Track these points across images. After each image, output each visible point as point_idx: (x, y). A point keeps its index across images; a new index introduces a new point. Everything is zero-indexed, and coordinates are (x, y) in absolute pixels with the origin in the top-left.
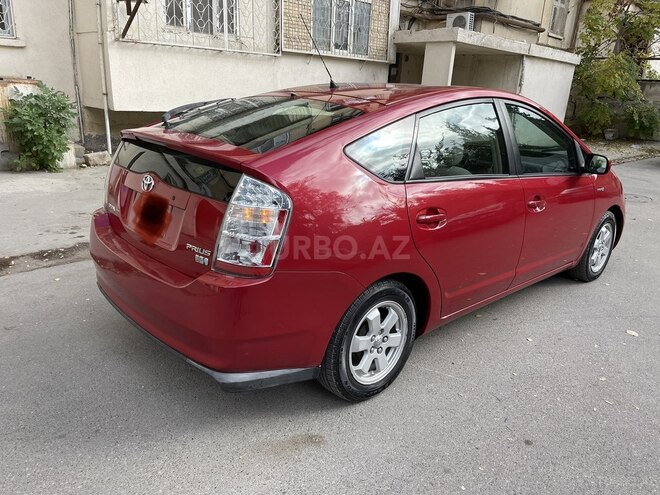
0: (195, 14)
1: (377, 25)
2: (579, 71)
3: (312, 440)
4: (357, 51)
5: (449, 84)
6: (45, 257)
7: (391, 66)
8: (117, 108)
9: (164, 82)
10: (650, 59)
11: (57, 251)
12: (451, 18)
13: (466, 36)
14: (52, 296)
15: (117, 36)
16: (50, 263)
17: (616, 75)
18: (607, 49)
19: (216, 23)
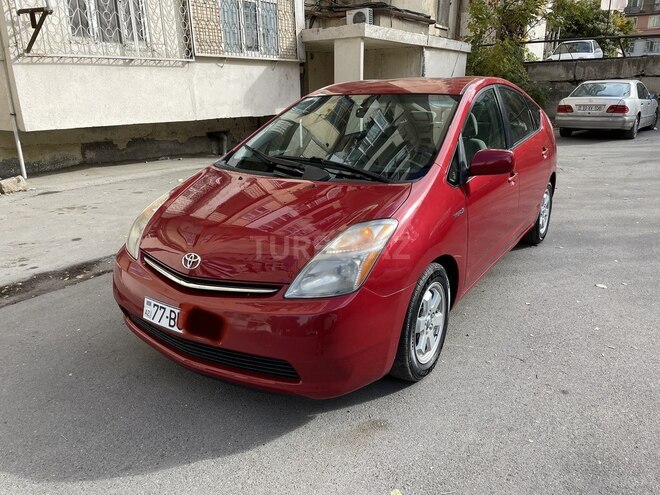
0: (101, 23)
1: (285, 24)
2: (471, 57)
3: (377, 425)
4: (268, 51)
5: (362, 79)
6: (4, 294)
7: (302, 64)
8: (28, 128)
9: (77, 97)
10: (530, 42)
11: (15, 286)
12: (350, 15)
13: (372, 31)
14: (36, 332)
15: (21, 51)
16: (12, 299)
17: (505, 60)
18: (490, 36)
19: (125, 32)
